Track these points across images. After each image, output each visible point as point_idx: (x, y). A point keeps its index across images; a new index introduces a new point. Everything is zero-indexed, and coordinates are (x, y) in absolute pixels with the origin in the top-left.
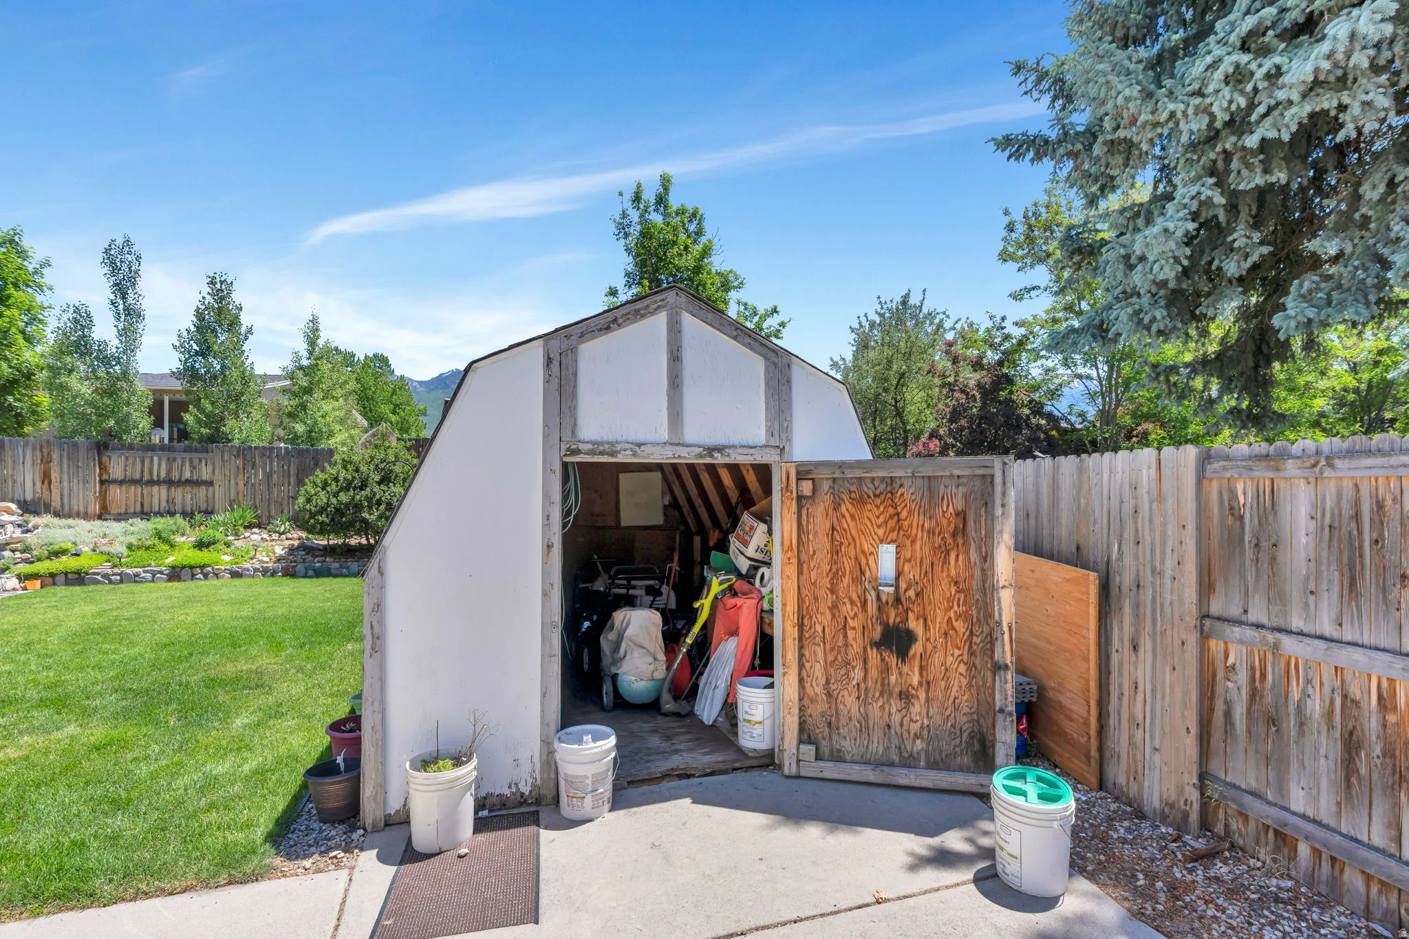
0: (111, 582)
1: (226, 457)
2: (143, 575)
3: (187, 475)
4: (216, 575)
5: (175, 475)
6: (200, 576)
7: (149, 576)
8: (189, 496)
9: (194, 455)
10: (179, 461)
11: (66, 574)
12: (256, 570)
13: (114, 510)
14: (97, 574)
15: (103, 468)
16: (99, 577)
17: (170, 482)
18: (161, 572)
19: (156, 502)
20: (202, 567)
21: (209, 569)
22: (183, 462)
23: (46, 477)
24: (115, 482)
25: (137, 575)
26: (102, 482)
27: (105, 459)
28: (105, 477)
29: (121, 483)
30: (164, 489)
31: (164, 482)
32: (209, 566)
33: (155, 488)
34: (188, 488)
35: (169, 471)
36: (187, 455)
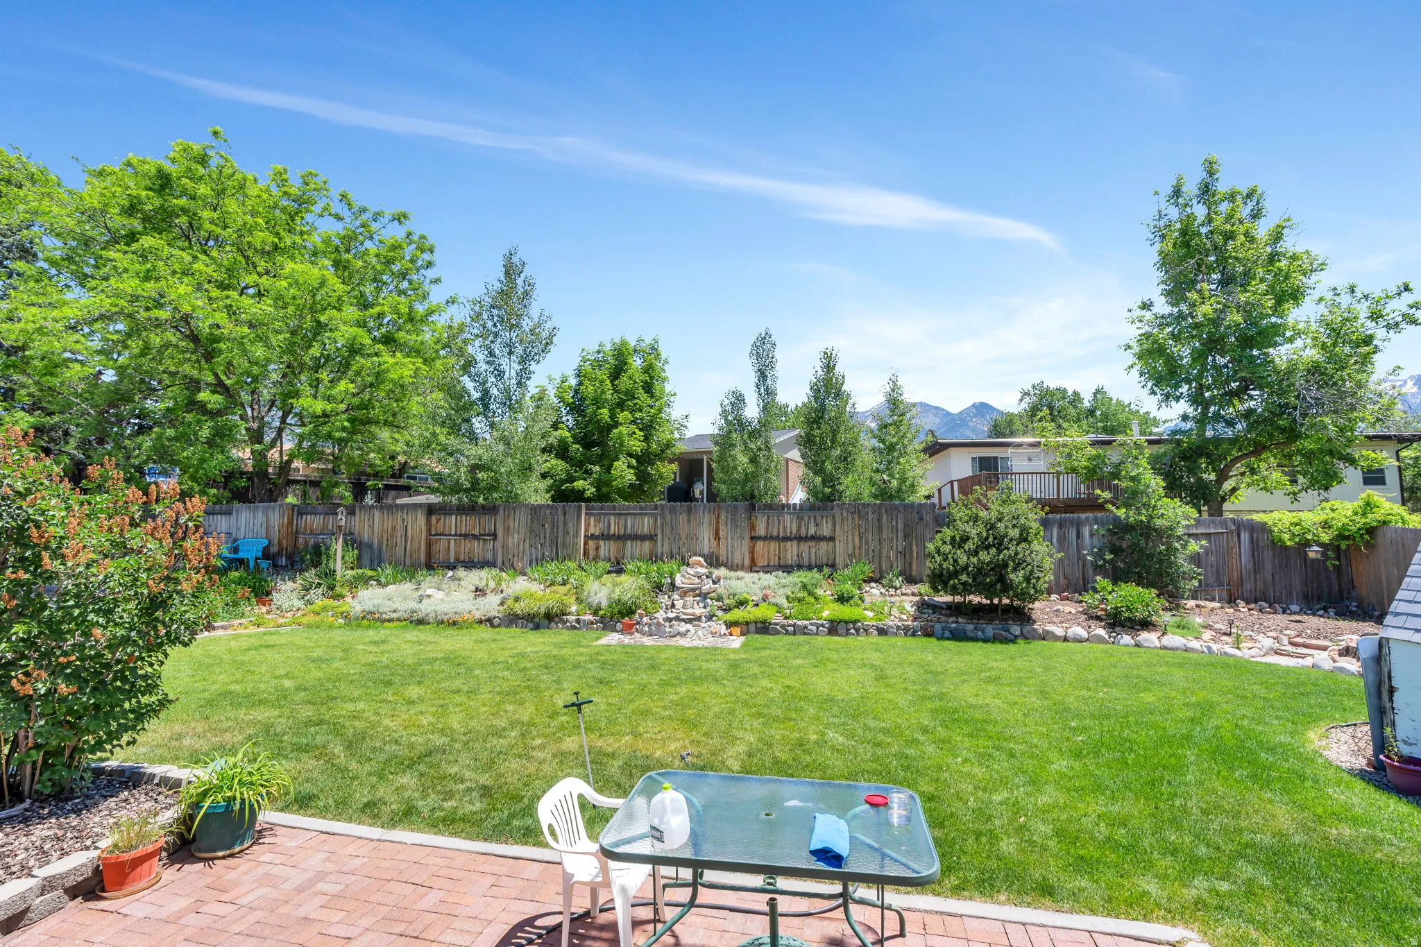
0: (787, 633)
1: (845, 515)
2: (810, 627)
3: (812, 531)
4: (866, 631)
5: (803, 533)
6: (852, 631)
7: (814, 628)
8: (813, 551)
9: (817, 513)
10: (806, 519)
11: (756, 623)
12: (898, 628)
13: (761, 562)
14: (777, 624)
15: (753, 528)
16: (778, 627)
17: (799, 539)
18: (823, 626)
19: (789, 556)
20: (855, 622)
21: (860, 624)
22: (809, 519)
23: (717, 536)
24: (759, 538)
25: (806, 627)
26: (752, 538)
27: (753, 518)
28: (754, 534)
29: (765, 538)
30: (795, 543)
31: (795, 538)
32: (859, 621)
33: (789, 544)
34: (813, 544)
35: (799, 528)
36: (812, 514)
